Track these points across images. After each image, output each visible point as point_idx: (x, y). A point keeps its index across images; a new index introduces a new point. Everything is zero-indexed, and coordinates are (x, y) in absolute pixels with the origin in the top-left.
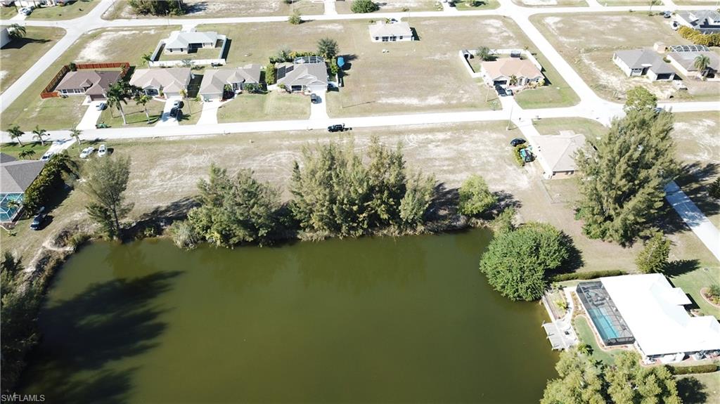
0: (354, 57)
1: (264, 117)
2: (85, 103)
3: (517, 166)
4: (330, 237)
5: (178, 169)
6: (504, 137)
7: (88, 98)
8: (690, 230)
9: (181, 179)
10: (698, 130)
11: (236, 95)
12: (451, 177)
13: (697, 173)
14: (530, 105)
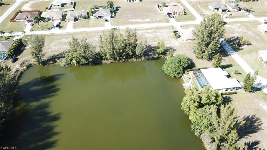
0: (119, 7)
1: (89, 26)
2: (26, 23)
3: (175, 39)
4: (113, 62)
5: (60, 43)
6: (171, 31)
7: (27, 22)
8: (230, 56)
9: (62, 46)
10: (235, 27)
11: (79, 20)
12: (153, 43)
13: (234, 39)
14: (179, 21)
